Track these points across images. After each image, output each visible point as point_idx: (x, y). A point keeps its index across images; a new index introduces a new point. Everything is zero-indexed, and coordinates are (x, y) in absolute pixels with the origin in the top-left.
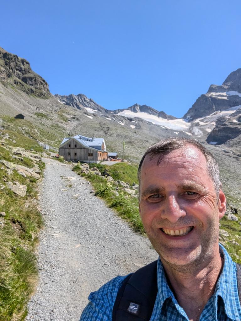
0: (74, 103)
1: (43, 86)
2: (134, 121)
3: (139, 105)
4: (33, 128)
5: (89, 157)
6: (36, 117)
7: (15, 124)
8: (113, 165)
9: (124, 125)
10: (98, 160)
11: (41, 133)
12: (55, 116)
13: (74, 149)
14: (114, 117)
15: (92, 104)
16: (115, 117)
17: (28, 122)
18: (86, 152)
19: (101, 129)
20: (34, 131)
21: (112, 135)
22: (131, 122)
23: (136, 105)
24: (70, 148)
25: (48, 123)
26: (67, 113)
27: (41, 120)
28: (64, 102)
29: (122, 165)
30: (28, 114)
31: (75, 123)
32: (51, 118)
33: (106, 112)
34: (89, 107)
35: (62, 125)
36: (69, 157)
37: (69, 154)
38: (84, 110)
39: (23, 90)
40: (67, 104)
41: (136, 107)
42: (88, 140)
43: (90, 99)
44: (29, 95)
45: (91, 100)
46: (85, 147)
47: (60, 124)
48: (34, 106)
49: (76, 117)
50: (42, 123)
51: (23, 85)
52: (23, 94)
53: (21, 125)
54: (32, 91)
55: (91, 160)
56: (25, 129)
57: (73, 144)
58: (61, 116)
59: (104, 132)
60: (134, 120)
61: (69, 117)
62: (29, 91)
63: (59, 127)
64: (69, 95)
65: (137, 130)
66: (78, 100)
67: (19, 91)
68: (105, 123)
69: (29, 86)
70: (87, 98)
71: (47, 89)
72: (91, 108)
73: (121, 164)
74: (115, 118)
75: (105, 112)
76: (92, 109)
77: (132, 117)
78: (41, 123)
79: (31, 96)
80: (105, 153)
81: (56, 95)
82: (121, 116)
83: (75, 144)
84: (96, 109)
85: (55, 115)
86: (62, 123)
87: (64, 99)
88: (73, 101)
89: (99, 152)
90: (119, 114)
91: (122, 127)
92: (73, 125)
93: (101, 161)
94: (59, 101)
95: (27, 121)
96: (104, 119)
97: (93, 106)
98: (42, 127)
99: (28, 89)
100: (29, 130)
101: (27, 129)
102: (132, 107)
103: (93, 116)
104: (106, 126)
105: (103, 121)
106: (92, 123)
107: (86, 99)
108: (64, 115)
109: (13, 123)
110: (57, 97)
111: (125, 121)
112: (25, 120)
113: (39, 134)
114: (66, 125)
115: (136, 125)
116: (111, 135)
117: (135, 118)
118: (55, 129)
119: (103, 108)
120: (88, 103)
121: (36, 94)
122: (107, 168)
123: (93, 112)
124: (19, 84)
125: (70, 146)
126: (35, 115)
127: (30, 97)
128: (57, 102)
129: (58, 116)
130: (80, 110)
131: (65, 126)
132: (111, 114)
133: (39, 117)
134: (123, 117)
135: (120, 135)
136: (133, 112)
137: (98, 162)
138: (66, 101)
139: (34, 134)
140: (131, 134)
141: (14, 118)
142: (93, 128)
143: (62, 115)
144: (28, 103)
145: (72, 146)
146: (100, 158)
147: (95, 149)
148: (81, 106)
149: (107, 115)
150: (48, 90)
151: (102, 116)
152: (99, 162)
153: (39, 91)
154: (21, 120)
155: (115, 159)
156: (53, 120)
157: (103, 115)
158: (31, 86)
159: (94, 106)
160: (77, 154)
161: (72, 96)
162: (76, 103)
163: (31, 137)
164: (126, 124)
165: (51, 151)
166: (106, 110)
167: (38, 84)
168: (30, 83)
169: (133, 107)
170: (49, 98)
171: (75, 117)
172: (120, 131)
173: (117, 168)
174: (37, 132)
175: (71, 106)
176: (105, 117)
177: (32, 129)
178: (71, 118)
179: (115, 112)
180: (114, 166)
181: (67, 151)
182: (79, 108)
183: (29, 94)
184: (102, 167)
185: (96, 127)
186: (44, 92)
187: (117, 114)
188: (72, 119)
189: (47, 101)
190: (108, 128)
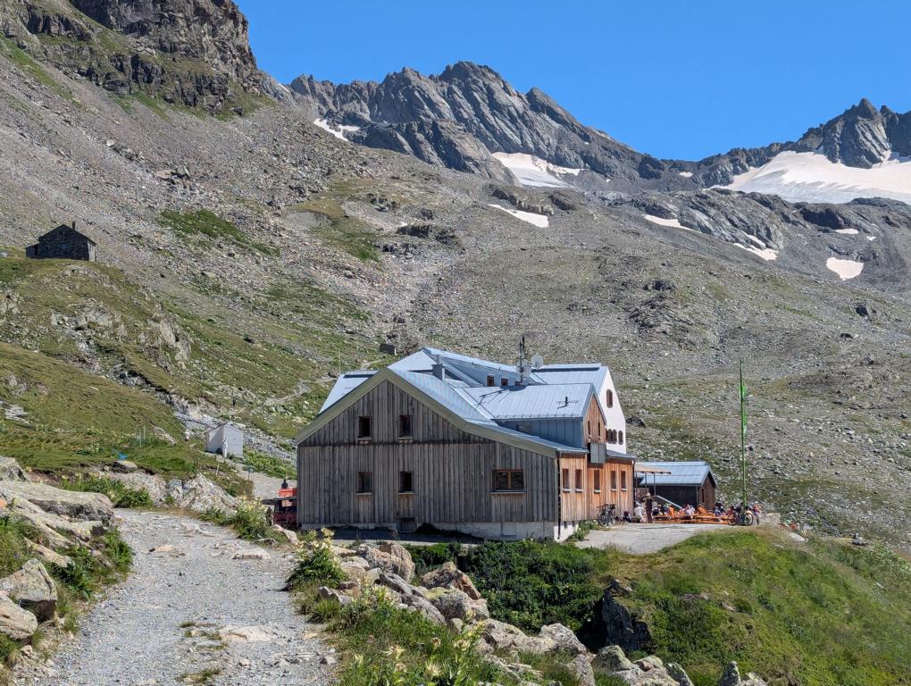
0: (421, 129)
1: (214, 33)
2: (848, 224)
3: (884, 109)
4: (145, 315)
5: (499, 501)
6: (167, 238)
7: (29, 295)
8: (666, 551)
9: (779, 257)
10: (564, 517)
11: (195, 347)
12: (295, 227)
13: (395, 443)
14: (702, 204)
15: (547, 129)
16: (713, 205)
17: (116, 276)
18: (478, 466)
19: (610, 295)
20: (153, 335)
21: (688, 336)
22: (826, 236)
23: (863, 110)
24: (367, 439)
25: (251, 273)
26: (373, 201)
27: (199, 256)
28: (354, 129)
29: (730, 552)
30: (113, 220)
31: (431, 263)
32: (264, 239)
33: (644, 173)
34: (525, 150)
35: (341, 281)
36: (363, 505)
37: (365, 483)
38: (493, 170)
39: (84, 68)
40: (375, 138)
41: (859, 128)
42: (491, 382)
43: (531, 96)
44: (122, 96)
45: (539, 97)
46: (467, 430)
47: (328, 280)
48: (153, 166)
49: (433, 223)
50: (210, 275)
51: (83, 37)
52: (86, 92)
53: (70, 300)
54: (141, 71)
55: (512, 517)
56: (91, 325)
57: (391, 409)
58: (335, 224)
59: (634, 316)
60: (855, 219)
61: (386, 225)
62: (121, 69)
63: (321, 298)
64: (388, 78)
65: (873, 291)
66: (445, 108)
67: (59, 75)
68: (639, 253)
69: (122, 37)
70: (505, 89)
71: (240, 49)
72: (538, 153)
73: (729, 540)
74: (713, 212)
75: (636, 174)
76: (543, 164)
77: (836, 200)
78: (200, 281)
79: (136, 104)
80: (617, 468)
81: (297, 86)
82: (753, 196)
83: (397, 413)
84: (573, 156)
85: (291, 216)
86: (338, 268)
87: (349, 107)
88: (415, 116)
89: (564, 463)
90: (740, 183)
91: (762, 275)
92: (412, 282)
93: (586, 526)
94: (317, 122)
95: (104, 270)
96: (633, 226)
97: (554, 142)
98: (204, 306)
99: (118, 58)
100: (122, 329)
101: (104, 321)
102: (831, 124)
103: (549, 207)
104: (646, 277)
105: (624, 237)
106: (546, 255)
107: (502, 97)
108: (349, 213)
109: (14, 287)
110: (310, 98)
111: (786, 227)
112: (96, 265)
113: (182, 353)
114: (367, 285)
115: (868, 258)
116: (680, 335)
117: (859, 201)
118: (297, 310)
119: (620, 152)
120: (513, 120)
121: (169, 90)
122: (621, 574)
123: (555, 183)
124: (54, 29)
125: (366, 426)
126: (162, 224)
127: (126, 108)
128: (305, 130)
129: (315, 224)
130: (460, 174)
131: (361, 289)
132: (684, 184)
133: (186, 242)
134: (765, 201)
135: (748, 335)
136: (840, 166)
137: (563, 534)
138: (367, 117)
139: (153, 352)
140: (829, 321)
141: (23, 258)
142: (551, 292)
143: (336, 215)
144: (116, 149)
145: (383, 427)
146: (573, 504)
147: (536, 440)
148: (470, 147)
149: (654, 196)
150: (247, 57)
151: (618, 202)
152: (568, 531)
153: (184, 67)
154: (73, 268)
155: (691, 511)
156: (277, 252)
157: (624, 196)
158: (131, 39)
159: (560, 140)
160: (417, 482)
161: (408, 81)
162: (435, 126)
163: (133, 374)
164: (792, 251)
165: (258, 469)
166: (647, 160)
167: (181, 22)
168: (131, 16)
169: (839, 127)
170: (254, 107)
171: (428, 222)
172: (746, 307)
173: (693, 570)
174: (172, 340)
175: (400, 148)
176: (635, 212)
177: (140, 324)
178: (402, 231)
179: (710, 169)
180: (676, 554)
181: (351, 459)
182: (455, 160)
183: (124, 91)
184: (585, 569)
185: (573, 287)
186: (218, 68)
187: (729, 182)
188: (408, 239)
189: (238, 129)
190: (658, 286)
